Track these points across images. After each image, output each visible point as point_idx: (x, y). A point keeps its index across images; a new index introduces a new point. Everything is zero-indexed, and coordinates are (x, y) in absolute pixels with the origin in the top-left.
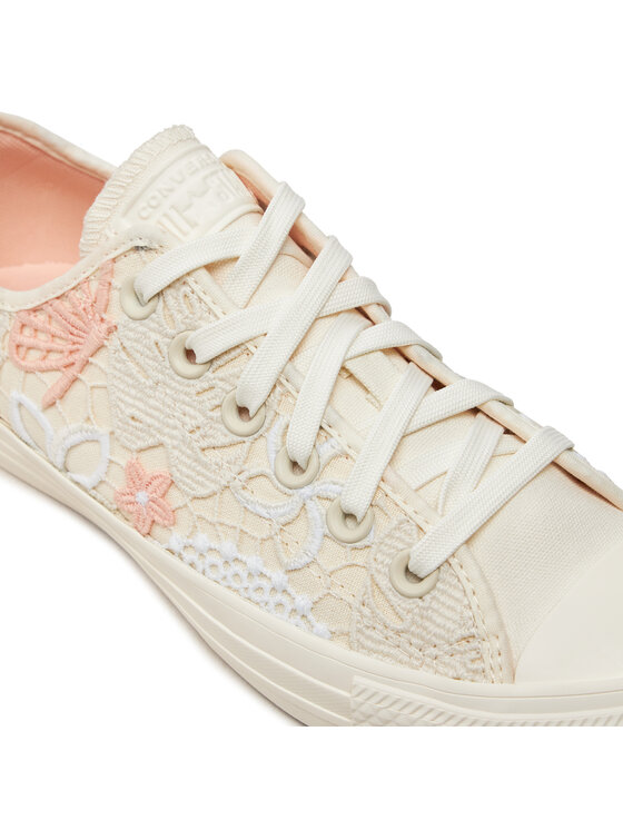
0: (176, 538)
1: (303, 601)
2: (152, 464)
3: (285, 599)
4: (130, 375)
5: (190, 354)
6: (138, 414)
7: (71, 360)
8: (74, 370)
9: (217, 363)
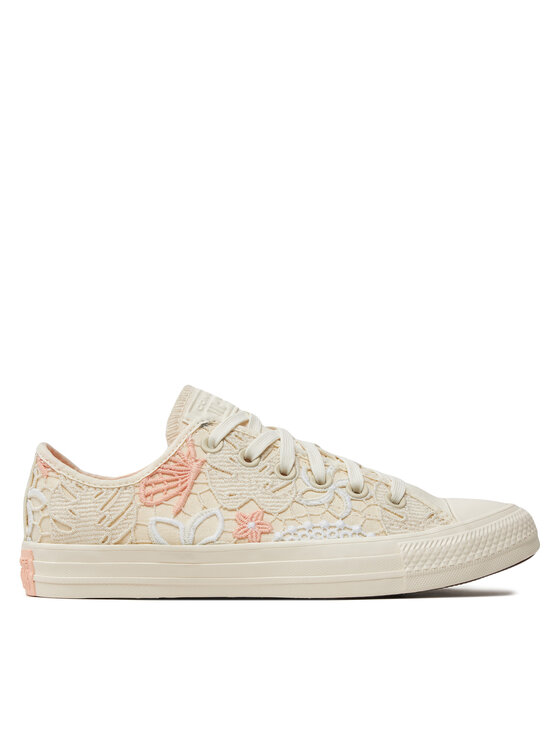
0: (278, 534)
1: (356, 528)
2: (248, 511)
3: (346, 531)
4: (222, 478)
5: (248, 460)
6: (232, 492)
7: (184, 485)
8: (186, 491)
9: (263, 457)
